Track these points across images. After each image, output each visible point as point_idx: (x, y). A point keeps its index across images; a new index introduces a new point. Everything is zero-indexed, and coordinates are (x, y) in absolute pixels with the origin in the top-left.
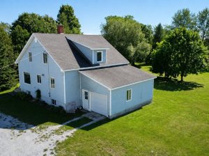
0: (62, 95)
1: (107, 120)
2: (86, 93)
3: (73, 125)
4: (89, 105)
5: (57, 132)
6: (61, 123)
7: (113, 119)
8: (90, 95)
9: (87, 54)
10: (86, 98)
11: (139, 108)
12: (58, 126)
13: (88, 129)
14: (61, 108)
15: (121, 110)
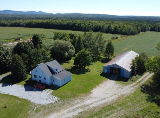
0: (48, 82)
1: (60, 87)
2: (54, 81)
3: (52, 89)
4: (55, 83)
5: (49, 91)
6: (49, 89)
7: (61, 87)
8: (55, 81)
9: (53, 70)
10: (54, 82)
11: (68, 83)
12: (49, 90)
13: (56, 90)
14: (48, 85)
15: (63, 84)
